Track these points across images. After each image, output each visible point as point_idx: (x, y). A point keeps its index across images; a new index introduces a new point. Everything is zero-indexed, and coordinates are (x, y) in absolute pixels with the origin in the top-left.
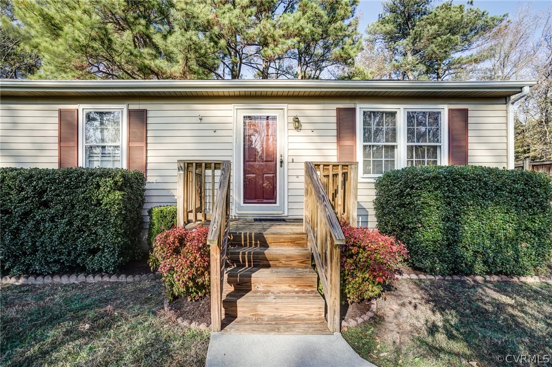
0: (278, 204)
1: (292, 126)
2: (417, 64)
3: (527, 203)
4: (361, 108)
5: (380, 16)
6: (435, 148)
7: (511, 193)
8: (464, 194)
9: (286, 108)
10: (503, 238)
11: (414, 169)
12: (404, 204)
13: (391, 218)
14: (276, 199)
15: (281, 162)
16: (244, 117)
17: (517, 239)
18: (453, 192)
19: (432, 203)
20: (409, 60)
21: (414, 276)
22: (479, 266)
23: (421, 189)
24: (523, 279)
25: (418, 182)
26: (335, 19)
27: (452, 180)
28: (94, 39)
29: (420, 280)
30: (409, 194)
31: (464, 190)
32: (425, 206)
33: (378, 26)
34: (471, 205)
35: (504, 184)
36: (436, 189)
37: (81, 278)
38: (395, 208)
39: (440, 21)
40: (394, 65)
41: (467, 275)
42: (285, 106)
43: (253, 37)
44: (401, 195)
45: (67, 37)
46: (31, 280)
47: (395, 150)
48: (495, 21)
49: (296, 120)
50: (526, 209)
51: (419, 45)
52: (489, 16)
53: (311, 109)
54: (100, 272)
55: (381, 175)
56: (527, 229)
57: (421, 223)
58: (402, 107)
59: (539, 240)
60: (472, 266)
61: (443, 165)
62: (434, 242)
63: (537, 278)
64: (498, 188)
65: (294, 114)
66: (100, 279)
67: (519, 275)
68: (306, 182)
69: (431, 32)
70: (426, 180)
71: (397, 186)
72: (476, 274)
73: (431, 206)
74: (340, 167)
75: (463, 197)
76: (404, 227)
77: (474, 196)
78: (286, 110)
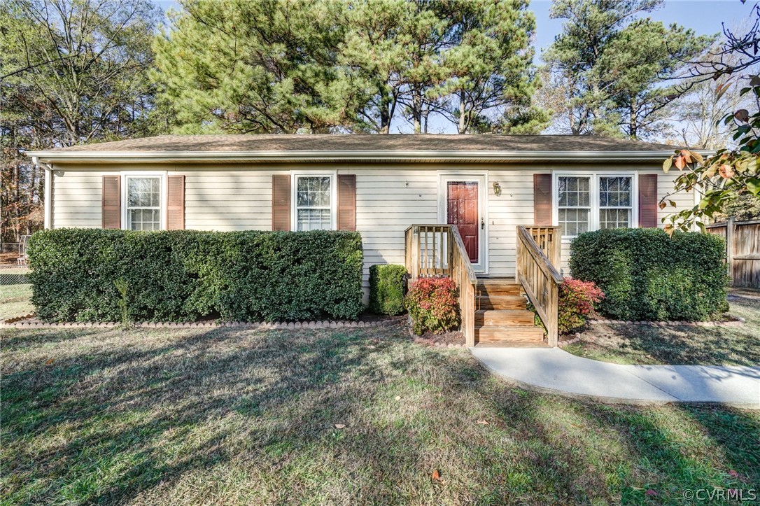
0: (479, 263)
1: (493, 191)
2: (606, 99)
3: (703, 259)
4: (557, 174)
5: (557, 37)
6: (626, 211)
7: (689, 251)
8: (650, 252)
9: (486, 174)
10: (682, 289)
11: (607, 231)
12: (598, 262)
13: (586, 275)
14: (477, 258)
15: (483, 225)
16: (448, 182)
17: (694, 290)
18: (640, 251)
19: (623, 259)
20: (595, 95)
21: (607, 322)
22: (662, 313)
23: (614, 248)
24: (700, 324)
25: (611, 243)
26: (508, 51)
27: (640, 241)
28: (252, 89)
29: (613, 324)
30: (602, 253)
31: (650, 249)
32: (617, 262)
33: (556, 53)
34: (656, 262)
35: (683, 244)
36: (626, 248)
37: (326, 324)
38: (590, 265)
39: (635, 47)
40: (577, 101)
41: (653, 320)
42: (485, 172)
43: (416, 77)
44: (595, 254)
45: (227, 89)
46: (284, 325)
47: (589, 213)
48: (705, 42)
49: (496, 186)
50: (702, 265)
51: (607, 77)
52: (696, 36)
53: (510, 175)
54: (344, 319)
55: (576, 237)
56: (703, 281)
57: (613, 277)
58: (595, 173)
59: (713, 290)
60: (656, 312)
61: (633, 228)
62: (625, 292)
63: (712, 323)
64: (678, 248)
65: (494, 179)
66: (342, 325)
67: (697, 320)
68: (518, 243)
69: (622, 60)
70: (618, 240)
71: (592, 246)
72: (660, 320)
73: (622, 262)
74: (546, 230)
75: (649, 255)
76: (599, 281)
77: (658, 254)
78: (486, 176)
